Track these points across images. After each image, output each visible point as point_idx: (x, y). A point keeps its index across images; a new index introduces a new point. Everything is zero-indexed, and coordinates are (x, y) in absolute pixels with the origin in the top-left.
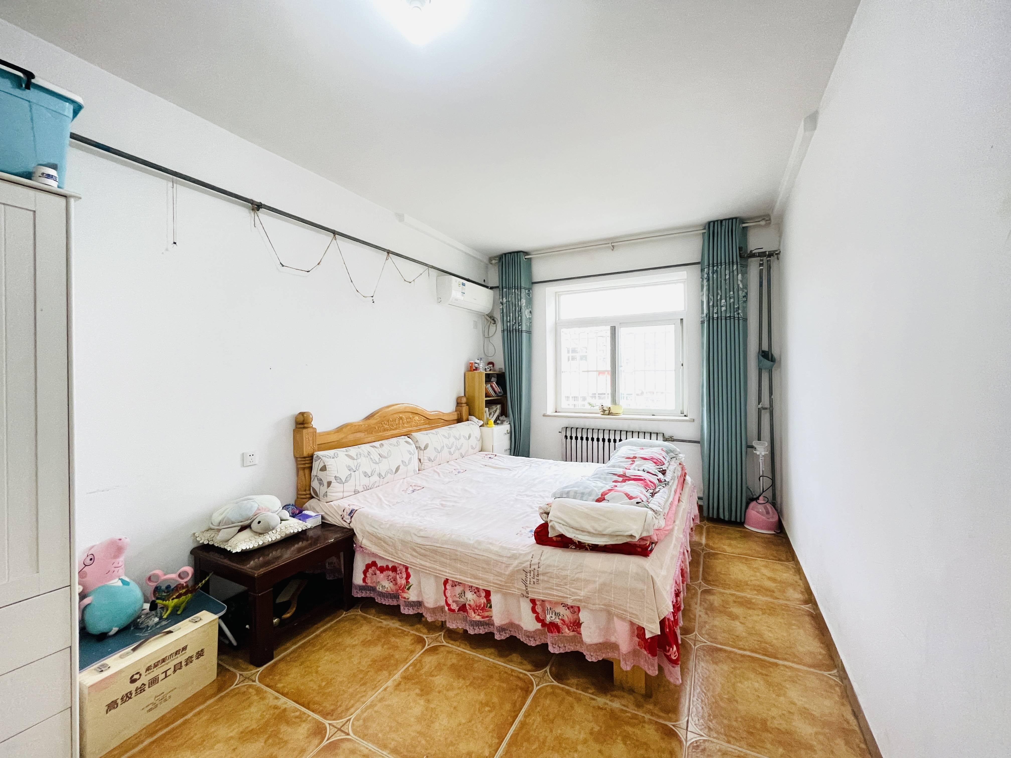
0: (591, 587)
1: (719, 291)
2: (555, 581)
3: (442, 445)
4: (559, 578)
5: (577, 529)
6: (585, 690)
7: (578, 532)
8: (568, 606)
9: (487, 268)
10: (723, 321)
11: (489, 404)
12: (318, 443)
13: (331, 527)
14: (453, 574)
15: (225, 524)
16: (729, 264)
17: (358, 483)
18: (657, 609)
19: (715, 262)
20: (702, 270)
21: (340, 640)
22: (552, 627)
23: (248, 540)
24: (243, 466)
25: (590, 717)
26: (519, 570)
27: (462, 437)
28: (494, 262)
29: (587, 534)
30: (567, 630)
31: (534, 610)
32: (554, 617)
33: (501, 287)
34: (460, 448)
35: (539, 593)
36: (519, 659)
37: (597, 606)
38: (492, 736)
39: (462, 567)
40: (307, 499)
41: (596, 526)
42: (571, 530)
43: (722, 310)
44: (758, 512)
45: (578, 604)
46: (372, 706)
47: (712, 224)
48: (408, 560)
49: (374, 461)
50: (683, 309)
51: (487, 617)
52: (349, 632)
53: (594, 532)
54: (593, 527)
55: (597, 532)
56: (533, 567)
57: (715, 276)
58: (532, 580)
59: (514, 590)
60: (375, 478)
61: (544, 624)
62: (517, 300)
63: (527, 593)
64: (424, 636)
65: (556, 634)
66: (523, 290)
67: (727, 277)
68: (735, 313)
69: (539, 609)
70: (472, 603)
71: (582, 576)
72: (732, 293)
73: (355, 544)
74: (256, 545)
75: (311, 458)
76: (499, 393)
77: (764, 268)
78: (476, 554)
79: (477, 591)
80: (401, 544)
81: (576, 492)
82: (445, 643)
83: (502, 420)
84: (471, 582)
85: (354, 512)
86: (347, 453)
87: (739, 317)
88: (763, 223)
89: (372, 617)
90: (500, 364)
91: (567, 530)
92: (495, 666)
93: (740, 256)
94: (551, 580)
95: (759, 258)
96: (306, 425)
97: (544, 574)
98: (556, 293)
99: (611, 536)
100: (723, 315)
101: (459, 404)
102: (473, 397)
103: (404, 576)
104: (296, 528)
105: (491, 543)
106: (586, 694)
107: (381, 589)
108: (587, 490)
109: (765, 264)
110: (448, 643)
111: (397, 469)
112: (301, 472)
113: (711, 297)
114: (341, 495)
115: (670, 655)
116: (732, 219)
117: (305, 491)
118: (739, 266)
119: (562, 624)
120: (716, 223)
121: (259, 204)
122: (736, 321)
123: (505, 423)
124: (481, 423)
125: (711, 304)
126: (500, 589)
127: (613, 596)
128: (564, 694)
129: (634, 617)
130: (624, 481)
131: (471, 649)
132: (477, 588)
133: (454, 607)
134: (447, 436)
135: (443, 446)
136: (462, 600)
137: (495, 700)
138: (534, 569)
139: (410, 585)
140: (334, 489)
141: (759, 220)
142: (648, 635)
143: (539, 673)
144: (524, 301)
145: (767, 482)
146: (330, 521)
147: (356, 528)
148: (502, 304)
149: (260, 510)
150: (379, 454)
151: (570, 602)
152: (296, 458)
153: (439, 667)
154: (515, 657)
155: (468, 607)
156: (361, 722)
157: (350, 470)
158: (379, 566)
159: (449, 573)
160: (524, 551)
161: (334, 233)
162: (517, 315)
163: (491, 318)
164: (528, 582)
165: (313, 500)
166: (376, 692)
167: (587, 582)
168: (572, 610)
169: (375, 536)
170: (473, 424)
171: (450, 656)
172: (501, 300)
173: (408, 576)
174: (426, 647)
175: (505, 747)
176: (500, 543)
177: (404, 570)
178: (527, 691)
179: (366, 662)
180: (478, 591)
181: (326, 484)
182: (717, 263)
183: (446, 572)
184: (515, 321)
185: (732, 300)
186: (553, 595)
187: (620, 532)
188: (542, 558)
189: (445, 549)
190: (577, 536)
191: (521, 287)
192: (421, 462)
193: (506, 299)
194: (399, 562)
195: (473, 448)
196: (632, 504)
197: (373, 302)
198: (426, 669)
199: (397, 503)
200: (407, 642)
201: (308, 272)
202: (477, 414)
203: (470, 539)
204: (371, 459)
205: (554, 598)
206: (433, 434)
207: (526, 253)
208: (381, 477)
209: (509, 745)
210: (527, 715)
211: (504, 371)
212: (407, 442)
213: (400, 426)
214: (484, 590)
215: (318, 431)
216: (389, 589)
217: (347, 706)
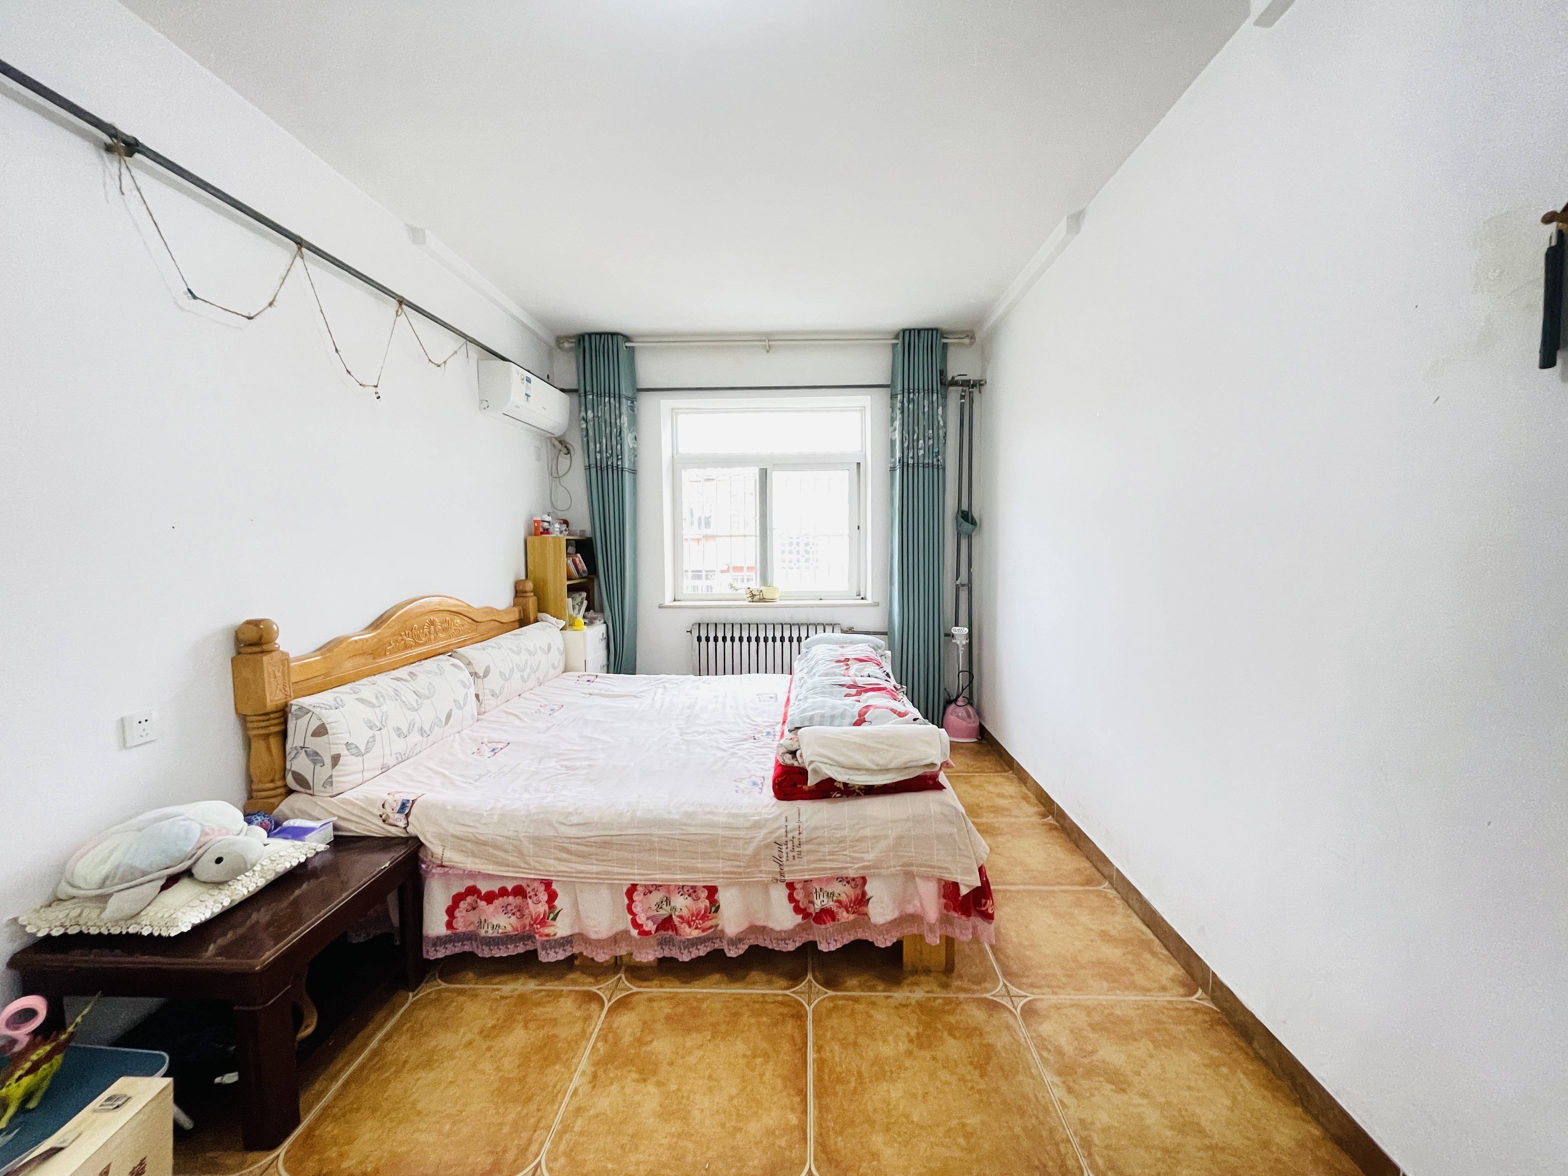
0: (883, 845)
1: (916, 428)
2: (827, 849)
3: (511, 667)
4: (832, 842)
5: (850, 768)
6: (872, 988)
7: (851, 772)
8: (849, 879)
9: (551, 355)
10: (921, 469)
11: (572, 590)
12: (293, 680)
13: (358, 842)
14: (649, 875)
15: (123, 880)
16: (928, 393)
17: (387, 752)
18: (975, 854)
19: (911, 387)
20: (893, 396)
21: (433, 1043)
22: (826, 915)
23: (198, 903)
24: (124, 745)
25: (898, 1021)
26: (769, 843)
27: (539, 650)
28: (567, 345)
29: (865, 772)
30: (845, 914)
31: (791, 898)
32: (826, 900)
33: (582, 391)
34: (537, 669)
35: (803, 871)
36: (765, 978)
37: (892, 869)
38: (789, 1095)
39: (663, 859)
40: (279, 798)
41: (877, 759)
42: (842, 770)
43: (920, 454)
44: (958, 716)
45: (861, 873)
46: (566, 1129)
47: (907, 333)
48: (552, 869)
49: (410, 707)
50: (860, 449)
51: (711, 927)
52: (444, 1025)
53: (875, 767)
54: (873, 762)
55: (879, 768)
56: (790, 835)
57: (911, 406)
58: (791, 854)
59: (761, 875)
60: (415, 737)
61: (806, 914)
62: (613, 417)
63: (782, 874)
64: (594, 989)
65: (830, 924)
66: (624, 400)
67: (926, 410)
68: (935, 459)
69: (799, 895)
70: (685, 913)
71: (867, 832)
72: (931, 431)
73: (424, 863)
74: (217, 910)
75: (283, 713)
76: (584, 571)
77: (966, 401)
78: (687, 834)
79: (692, 891)
80: (533, 844)
81: (823, 716)
82: (635, 989)
83: (591, 618)
84: (681, 880)
85: (409, 805)
86: (357, 696)
87: (938, 465)
88: (966, 341)
89: (472, 986)
90: (582, 524)
91: (837, 772)
92: (737, 998)
93: (942, 383)
94: (821, 848)
95: (961, 388)
96: (265, 647)
97: (808, 842)
98: (672, 409)
99: (899, 769)
100: (921, 461)
101: (519, 592)
102: (545, 582)
103: (544, 897)
104: (294, 857)
105: (710, 813)
106: (877, 994)
107: (490, 931)
108: (838, 712)
109: (967, 397)
110: (640, 987)
111: (449, 717)
112: (259, 746)
113: (906, 435)
114: (358, 778)
115: (987, 909)
116: (932, 330)
117: (272, 781)
118: (939, 395)
119: (838, 907)
120: (912, 332)
121: (133, 142)
122: (936, 471)
123: (597, 622)
124: (562, 623)
125: (906, 445)
126: (736, 880)
127: (913, 850)
128: (851, 1003)
129: (944, 871)
130: (859, 694)
131: (684, 986)
132: (693, 887)
133: (650, 926)
134: (516, 649)
135: (513, 668)
136: (662, 912)
137: (764, 1045)
138: (793, 838)
139: (556, 912)
140: (346, 768)
141: (962, 336)
142: (964, 891)
143: (802, 986)
144: (625, 419)
145: (963, 679)
146: (350, 831)
147: (423, 834)
148: (585, 420)
149: (207, 834)
150: (414, 692)
151: (852, 874)
152: (243, 718)
153: (647, 1026)
154: (755, 975)
155: (676, 920)
156: (562, 1161)
157: (371, 728)
158: (483, 893)
159: (638, 874)
160: (771, 814)
161: (299, 242)
162: (614, 442)
163: (561, 445)
164: (784, 859)
165: (292, 797)
166: (561, 1103)
167: (876, 838)
168: (853, 883)
169: (472, 841)
170: (550, 627)
171: (656, 1005)
172: (583, 414)
173: (552, 896)
174: (607, 1006)
175: (814, 1104)
176: (725, 809)
177: (542, 888)
178: (800, 1016)
179: (509, 1064)
180: (695, 892)
181: (328, 762)
182: (914, 389)
183: (633, 874)
184: (610, 452)
185: (931, 442)
186: (826, 869)
187: (913, 761)
188: (803, 819)
189: (628, 837)
190: (851, 777)
191: (619, 394)
192: (479, 701)
193: (593, 412)
194: (532, 876)
195: (554, 667)
196: (907, 723)
197: (379, 398)
198: (627, 1039)
199: (481, 776)
200: (568, 1005)
201: (250, 318)
202: (552, 608)
203: (669, 813)
204: (404, 702)
205: (826, 872)
206: (493, 647)
207: (627, 338)
208: (425, 735)
209: (818, 1096)
210: (819, 1049)
211: (588, 534)
212: (454, 665)
213: (432, 637)
214: (704, 887)
215: (291, 656)
216: (509, 929)
217: (518, 1146)
